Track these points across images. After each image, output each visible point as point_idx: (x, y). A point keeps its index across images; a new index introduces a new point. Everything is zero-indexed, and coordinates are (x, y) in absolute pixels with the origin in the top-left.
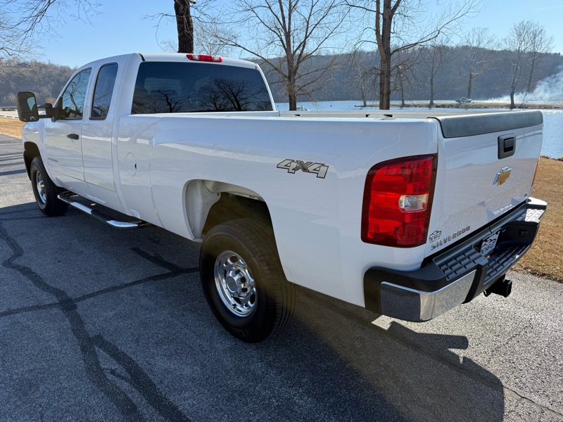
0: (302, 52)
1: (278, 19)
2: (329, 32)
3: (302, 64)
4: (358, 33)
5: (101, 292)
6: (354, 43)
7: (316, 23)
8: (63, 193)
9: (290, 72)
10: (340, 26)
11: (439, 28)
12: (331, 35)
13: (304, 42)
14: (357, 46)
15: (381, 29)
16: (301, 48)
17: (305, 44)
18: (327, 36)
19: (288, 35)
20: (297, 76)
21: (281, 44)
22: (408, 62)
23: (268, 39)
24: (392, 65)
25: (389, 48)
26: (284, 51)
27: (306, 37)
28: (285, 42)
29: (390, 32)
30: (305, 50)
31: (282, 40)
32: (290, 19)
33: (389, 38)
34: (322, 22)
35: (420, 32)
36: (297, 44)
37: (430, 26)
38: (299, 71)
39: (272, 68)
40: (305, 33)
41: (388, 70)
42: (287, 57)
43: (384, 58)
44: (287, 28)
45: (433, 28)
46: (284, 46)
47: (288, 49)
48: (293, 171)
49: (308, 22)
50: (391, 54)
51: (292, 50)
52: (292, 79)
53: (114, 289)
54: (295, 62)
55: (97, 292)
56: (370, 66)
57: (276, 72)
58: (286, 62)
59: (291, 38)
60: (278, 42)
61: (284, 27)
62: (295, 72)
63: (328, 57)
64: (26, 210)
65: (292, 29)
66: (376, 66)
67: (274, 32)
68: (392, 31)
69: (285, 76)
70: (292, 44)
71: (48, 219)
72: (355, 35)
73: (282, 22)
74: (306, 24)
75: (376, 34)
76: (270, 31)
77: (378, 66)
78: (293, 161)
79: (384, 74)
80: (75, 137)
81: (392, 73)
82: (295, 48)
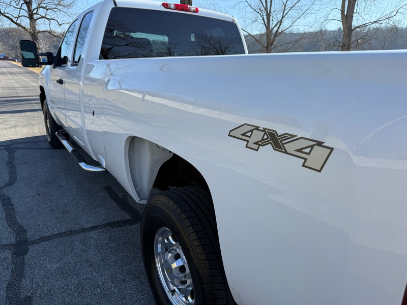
0: (278, 28)
1: (262, 3)
2: (301, 13)
3: (278, 38)
4: (326, 12)
5: (59, 235)
6: (322, 21)
7: (292, 6)
8: (61, 130)
9: (268, 43)
10: (311, 8)
11: (397, 9)
12: (303, 15)
13: (281, 21)
14: (324, 24)
15: (346, 9)
16: (278, 26)
17: (281, 22)
18: (299, 16)
19: (268, 16)
20: (273, 46)
21: (263, 22)
22: (367, 37)
23: (253, 18)
24: (353, 40)
25: (351, 25)
26: (265, 27)
27: (283, 17)
28: (266, 21)
29: (353, 12)
30: (281, 27)
31: (263, 20)
32: (271, 3)
33: (353, 17)
34: (297, 5)
35: (380, 12)
36: (275, 23)
37: (390, 7)
38: (275, 43)
39: (254, 40)
40: (282, 14)
41: (348, 43)
42: (267, 32)
43: (346, 33)
44: (269, 9)
45: (392, 9)
46: (265, 24)
47: (267, 27)
48: (256, 147)
49: (285, 6)
50: (352, 30)
51: (271, 26)
52: (269, 49)
53: (72, 232)
54: (273, 36)
55: (55, 235)
56: (334, 39)
57: (256, 43)
58: (266, 36)
59: (271, 18)
60: (261, 21)
61: (266, 9)
62: (272, 44)
63: (298, 34)
64: (40, 141)
65: (272, 11)
66: (339, 40)
67: (258, 13)
68: (355, 11)
69: (264, 46)
70: (271, 22)
71: (52, 150)
72: (323, 14)
73: (265, 6)
74: (283, 7)
75: (341, 13)
76: (255, 12)
77: (340, 39)
78: (257, 128)
79: (345, 46)
80: (61, 82)
81: (352, 46)
82: (274, 25)
